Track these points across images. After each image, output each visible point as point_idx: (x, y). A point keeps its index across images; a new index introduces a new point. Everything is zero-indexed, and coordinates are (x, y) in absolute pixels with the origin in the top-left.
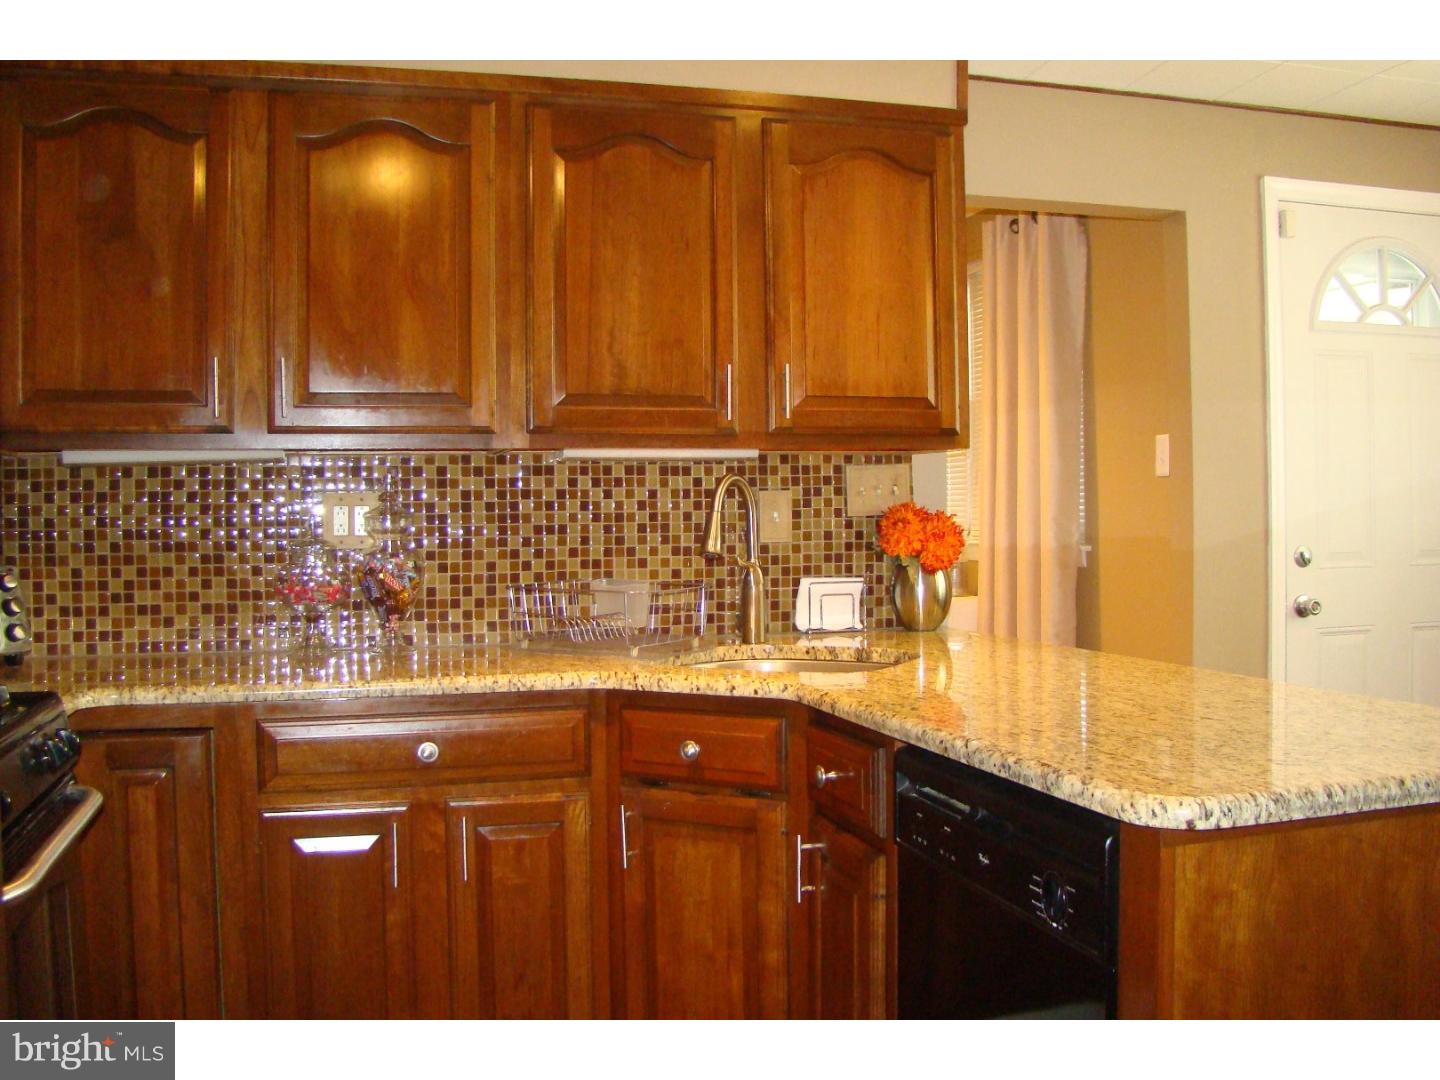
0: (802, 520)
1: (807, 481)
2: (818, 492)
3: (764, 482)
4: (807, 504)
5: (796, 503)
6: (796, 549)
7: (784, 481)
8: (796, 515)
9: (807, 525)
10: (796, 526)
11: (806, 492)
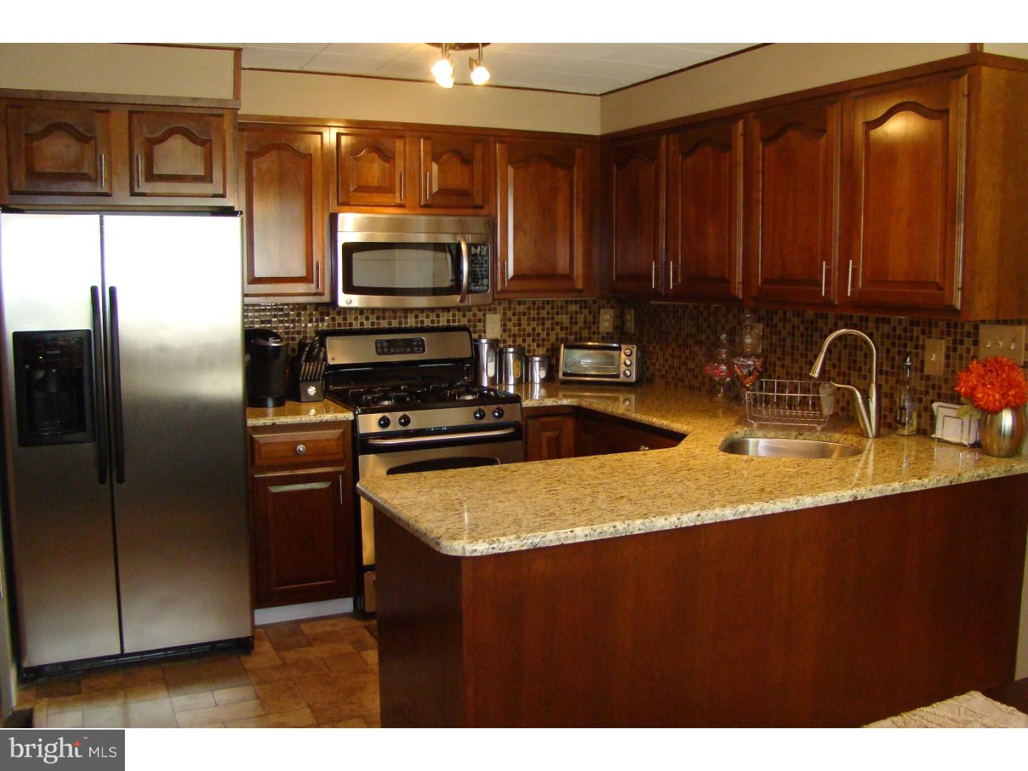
0: (951, 361)
1: (955, 334)
2: (962, 342)
3: (930, 332)
4: (955, 350)
5: (948, 349)
6: (946, 381)
7: (942, 332)
8: (947, 357)
9: (954, 364)
10: (947, 365)
11: (955, 341)
